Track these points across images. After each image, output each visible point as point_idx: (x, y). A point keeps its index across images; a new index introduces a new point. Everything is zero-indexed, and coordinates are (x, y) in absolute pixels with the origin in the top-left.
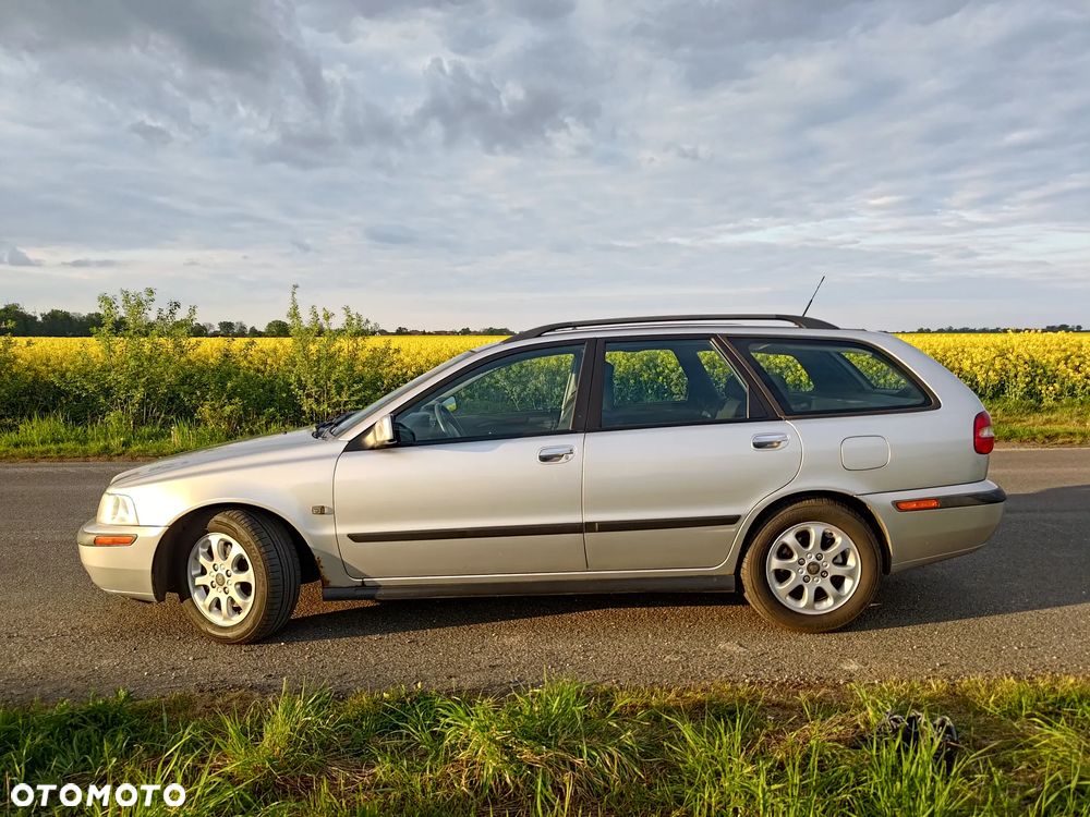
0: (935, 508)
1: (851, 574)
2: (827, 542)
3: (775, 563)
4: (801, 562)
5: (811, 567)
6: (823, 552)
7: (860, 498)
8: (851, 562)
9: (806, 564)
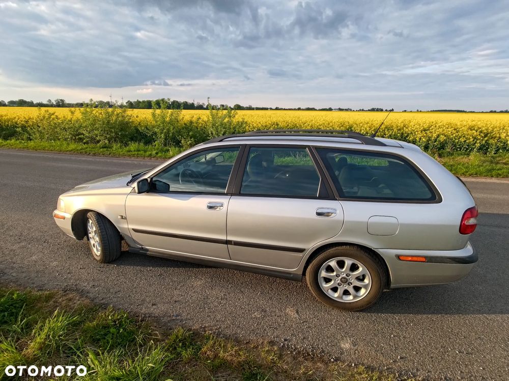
0: (423, 262)
1: (366, 287)
2: (354, 268)
3: (323, 274)
4: (337, 276)
5: (343, 280)
6: (351, 273)
7: (375, 250)
8: (366, 281)
9: (340, 278)
